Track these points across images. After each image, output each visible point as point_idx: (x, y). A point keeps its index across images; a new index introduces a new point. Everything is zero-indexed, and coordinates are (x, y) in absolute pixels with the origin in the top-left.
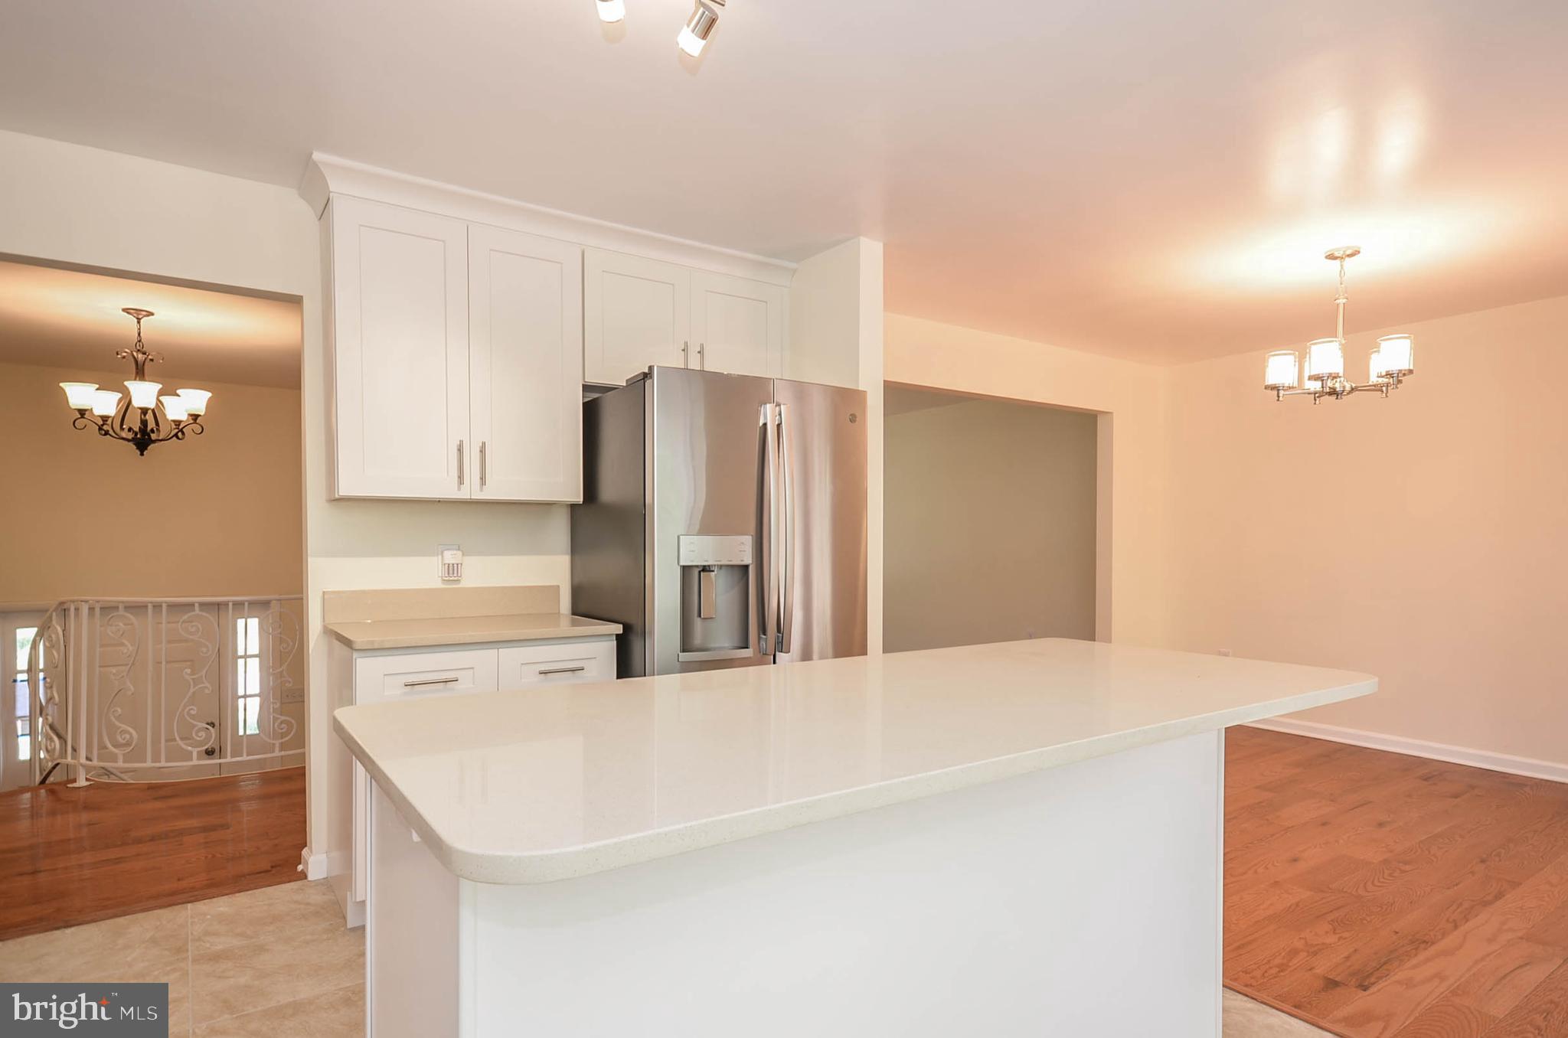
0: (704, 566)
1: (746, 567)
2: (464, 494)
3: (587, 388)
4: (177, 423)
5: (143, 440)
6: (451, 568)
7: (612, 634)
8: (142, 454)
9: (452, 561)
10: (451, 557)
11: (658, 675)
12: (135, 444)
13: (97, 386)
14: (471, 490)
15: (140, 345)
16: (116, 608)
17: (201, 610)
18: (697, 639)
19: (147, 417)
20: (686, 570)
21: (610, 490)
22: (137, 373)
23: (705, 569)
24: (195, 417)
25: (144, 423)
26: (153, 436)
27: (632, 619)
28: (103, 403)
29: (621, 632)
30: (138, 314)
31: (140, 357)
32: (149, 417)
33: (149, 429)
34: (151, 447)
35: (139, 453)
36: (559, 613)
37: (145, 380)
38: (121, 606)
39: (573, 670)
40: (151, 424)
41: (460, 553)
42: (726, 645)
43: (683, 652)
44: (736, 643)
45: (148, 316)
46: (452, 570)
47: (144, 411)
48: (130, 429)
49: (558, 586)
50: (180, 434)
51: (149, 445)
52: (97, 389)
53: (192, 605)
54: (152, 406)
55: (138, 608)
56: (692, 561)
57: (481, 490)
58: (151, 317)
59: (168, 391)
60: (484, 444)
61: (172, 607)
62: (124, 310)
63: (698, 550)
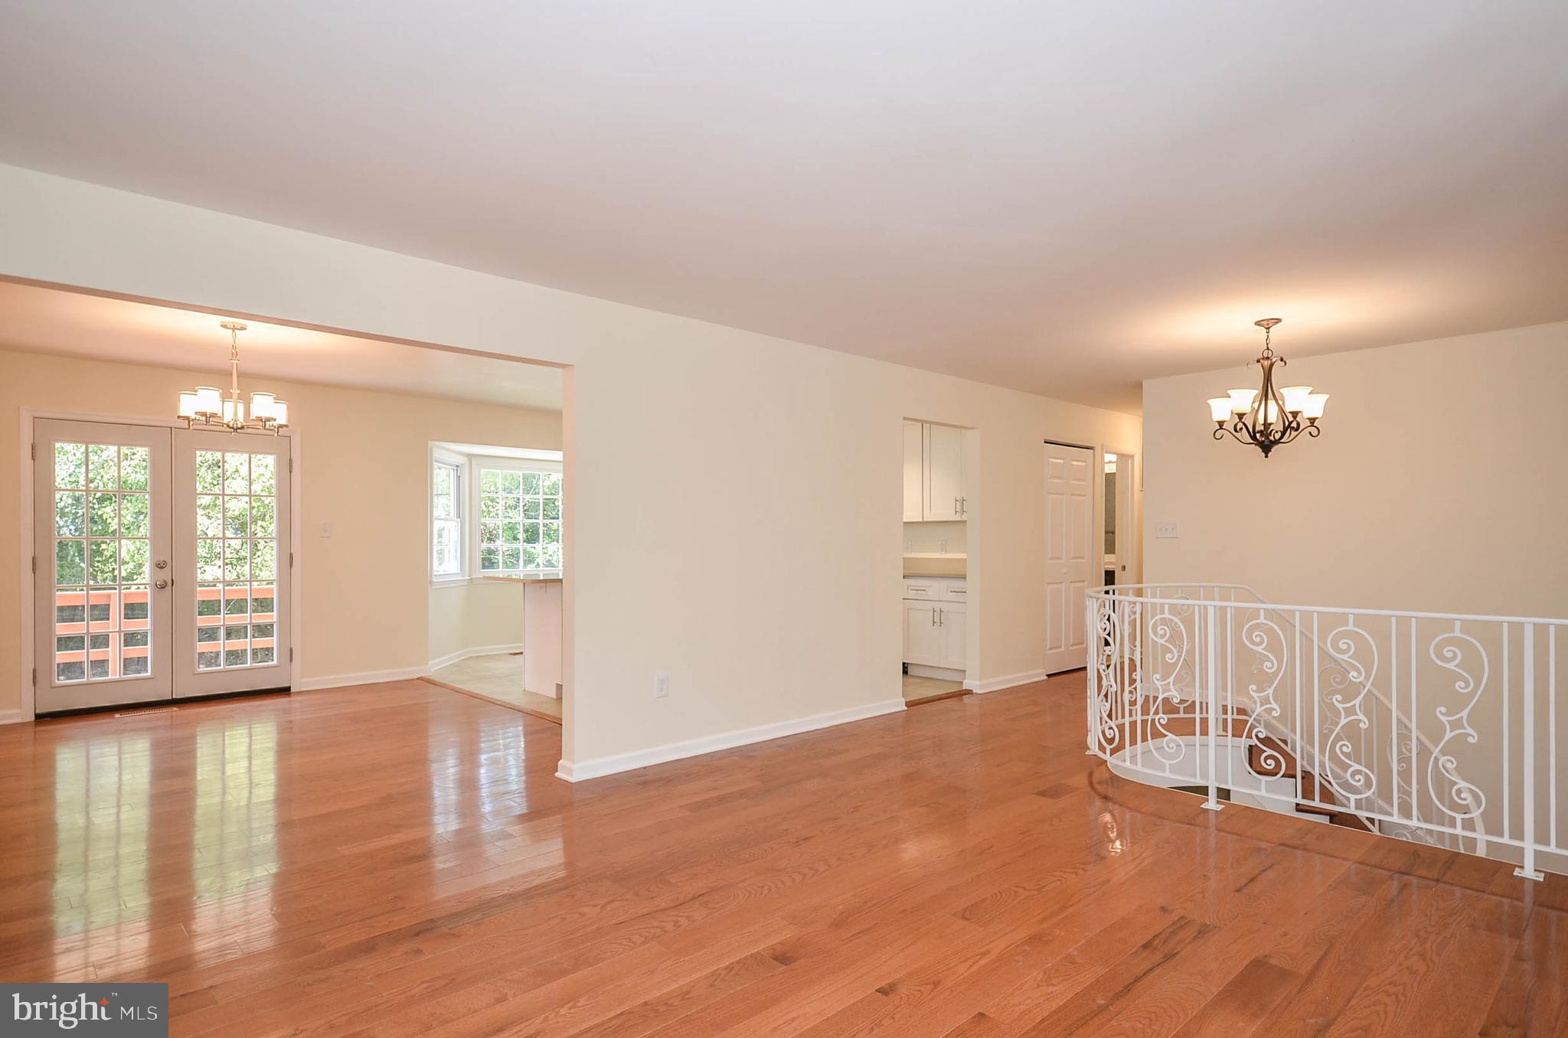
5: (1265, 441)
8: (1267, 457)
12: (1260, 447)
15: (1267, 352)
30: (1267, 324)
35: (1263, 454)
45: (1277, 323)
51: (1272, 447)
58: (1279, 324)
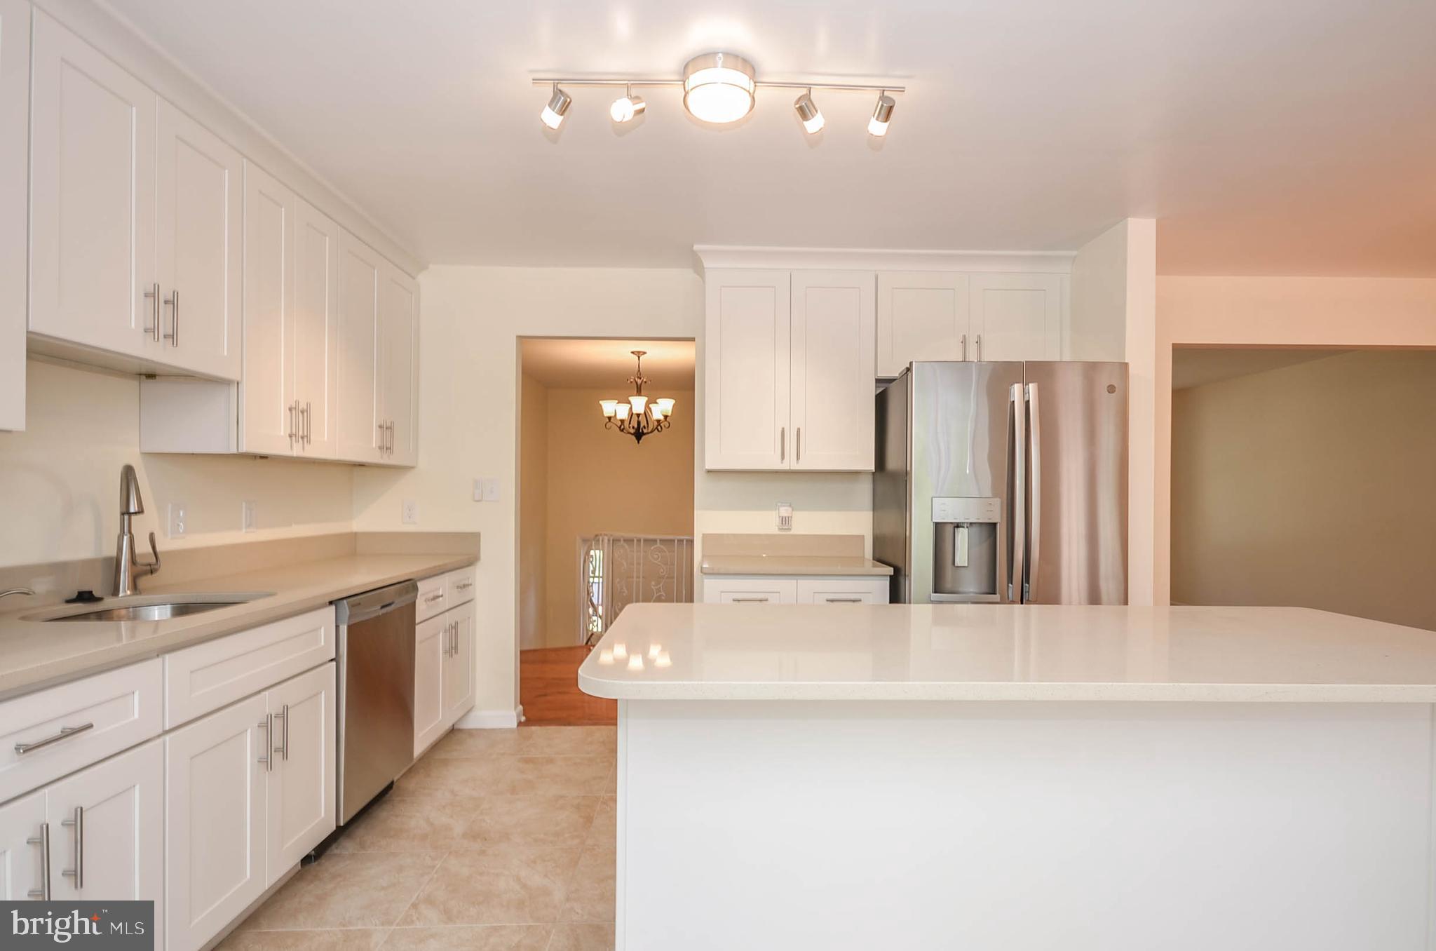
0: (958, 523)
1: (994, 525)
2: (785, 466)
3: (878, 381)
4: (658, 421)
5: (639, 434)
6: (784, 520)
7: (887, 575)
8: (638, 442)
9: (786, 515)
10: (785, 511)
11: (914, 603)
12: (636, 436)
13: (617, 401)
14: (790, 464)
15: (639, 374)
16: (619, 540)
17: (661, 544)
18: (948, 585)
19: (640, 418)
20: (939, 527)
21: (892, 463)
22: (637, 391)
23: (958, 526)
24: (666, 417)
25: (639, 423)
26: (645, 431)
27: (900, 564)
28: (622, 412)
29: (892, 574)
30: (639, 354)
31: (639, 381)
32: (642, 419)
33: (642, 426)
34: (643, 438)
36: (864, 557)
37: (641, 395)
38: (622, 539)
39: (854, 601)
40: (643, 423)
41: (790, 509)
42: (972, 590)
43: (935, 592)
44: (984, 588)
45: (643, 354)
46: (785, 521)
47: (638, 415)
48: (633, 428)
49: (863, 536)
50: (659, 428)
51: (643, 436)
52: (618, 403)
53: (655, 541)
54: (642, 411)
55: (629, 541)
56: (944, 519)
57: (797, 463)
58: (645, 355)
59: (652, 401)
60: (799, 429)
61: (646, 540)
62: (633, 353)
63: (949, 511)
